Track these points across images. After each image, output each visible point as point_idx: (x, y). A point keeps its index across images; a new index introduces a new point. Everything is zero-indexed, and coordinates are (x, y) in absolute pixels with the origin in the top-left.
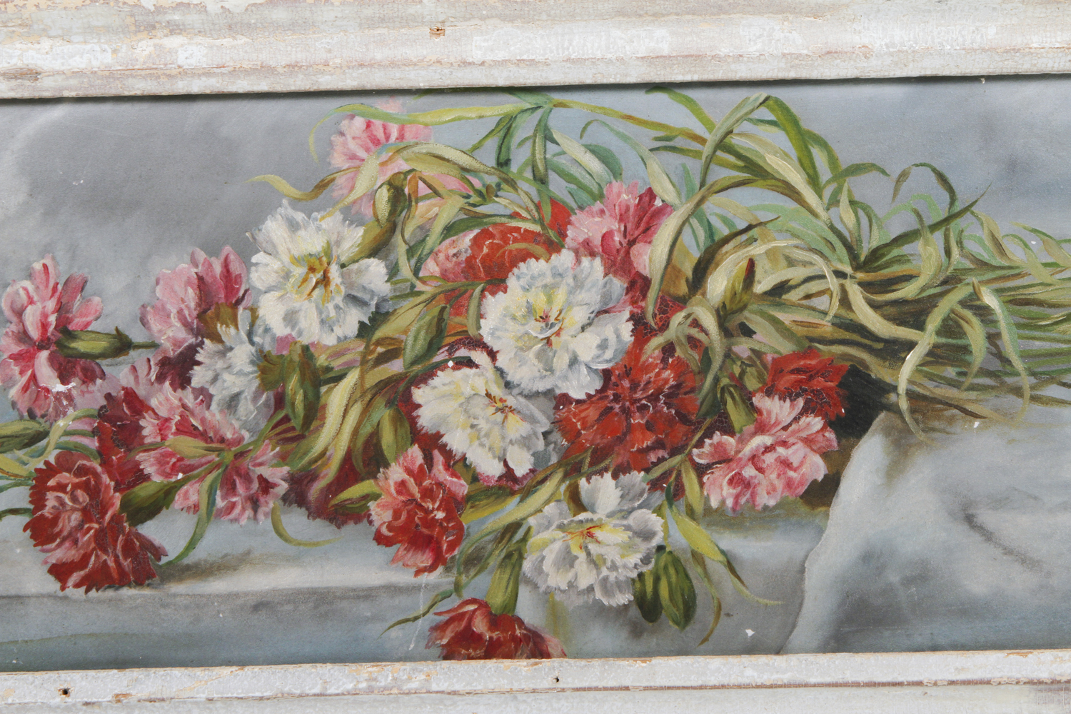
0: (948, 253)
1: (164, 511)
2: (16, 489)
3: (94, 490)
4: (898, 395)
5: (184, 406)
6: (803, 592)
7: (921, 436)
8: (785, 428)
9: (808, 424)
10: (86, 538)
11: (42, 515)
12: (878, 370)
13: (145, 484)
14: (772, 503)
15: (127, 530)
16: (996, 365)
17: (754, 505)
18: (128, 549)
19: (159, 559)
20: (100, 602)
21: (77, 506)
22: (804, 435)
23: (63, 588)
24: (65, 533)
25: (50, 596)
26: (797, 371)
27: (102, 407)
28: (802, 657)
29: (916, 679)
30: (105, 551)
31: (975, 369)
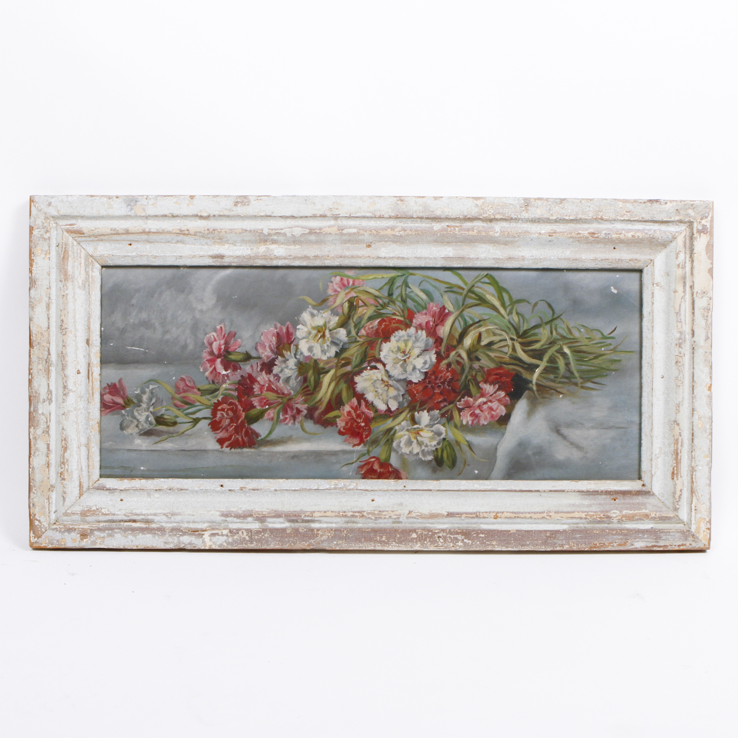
0: (552, 333)
1: (260, 420)
2: (206, 410)
3: (235, 411)
4: (533, 384)
5: (270, 381)
6: (496, 457)
7: (541, 400)
8: (491, 396)
9: (500, 394)
10: (231, 429)
11: (215, 420)
12: (525, 375)
13: (254, 409)
14: (486, 423)
15: (247, 426)
16: (568, 374)
17: (479, 424)
18: (247, 433)
19: (258, 438)
20: (236, 453)
21: (228, 417)
22: (498, 398)
23: (222, 448)
24: (223, 427)
25: (217, 450)
26: (496, 374)
27: (239, 380)
28: (496, 481)
29: (537, 489)
30: (238, 434)
31: (561, 376)
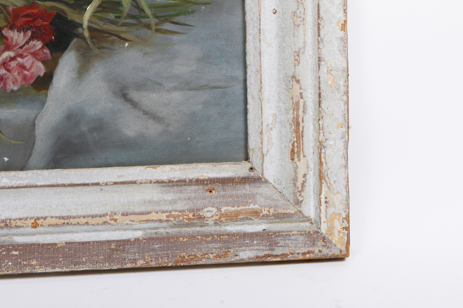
4: (83, 29)
6: (34, 136)
7: (97, 51)
8: (21, 47)
9: (34, 45)
12: (72, 15)
14: (15, 88)
16: (136, 12)
17: (6, 90)
22: (32, 51)
26: (27, 16)
28: (35, 171)
29: (96, 182)
31: (125, 15)
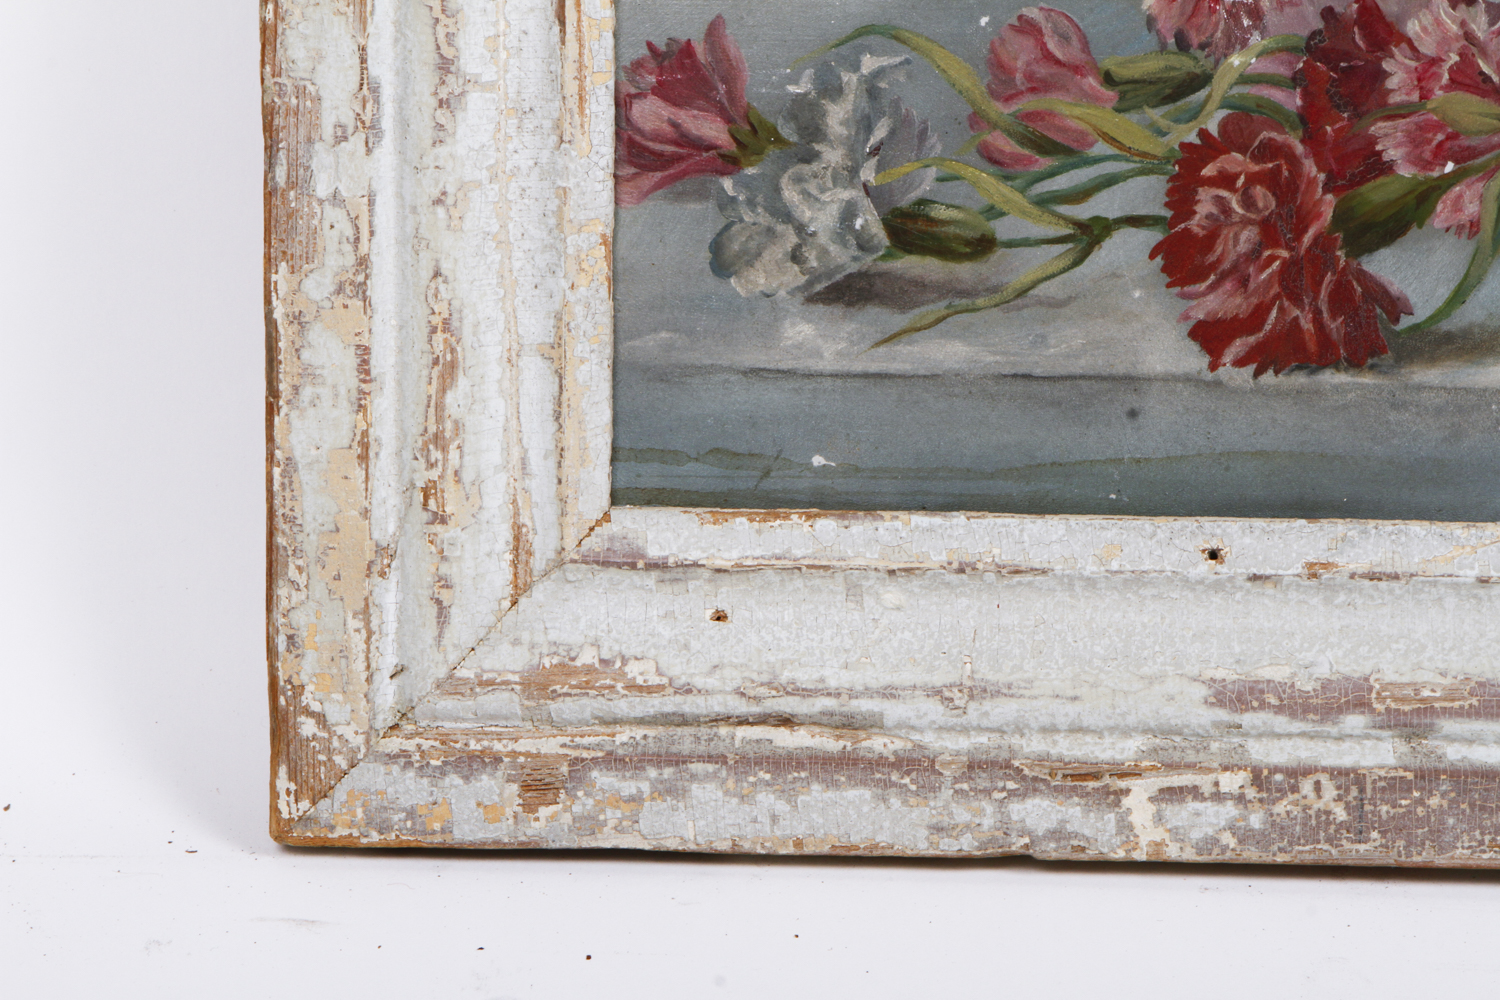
1: (1414, 232)
2: (1141, 179)
3: (1286, 188)
5: (1469, 36)
10: (1263, 276)
11: (1186, 230)
13: (1381, 180)
15: (1342, 263)
18: (1341, 299)
19: (1397, 320)
20: (1279, 393)
21: (1253, 216)
23: (1213, 367)
24: (1226, 265)
25: (1187, 379)
27: (1314, 34)
30: (1297, 301)
